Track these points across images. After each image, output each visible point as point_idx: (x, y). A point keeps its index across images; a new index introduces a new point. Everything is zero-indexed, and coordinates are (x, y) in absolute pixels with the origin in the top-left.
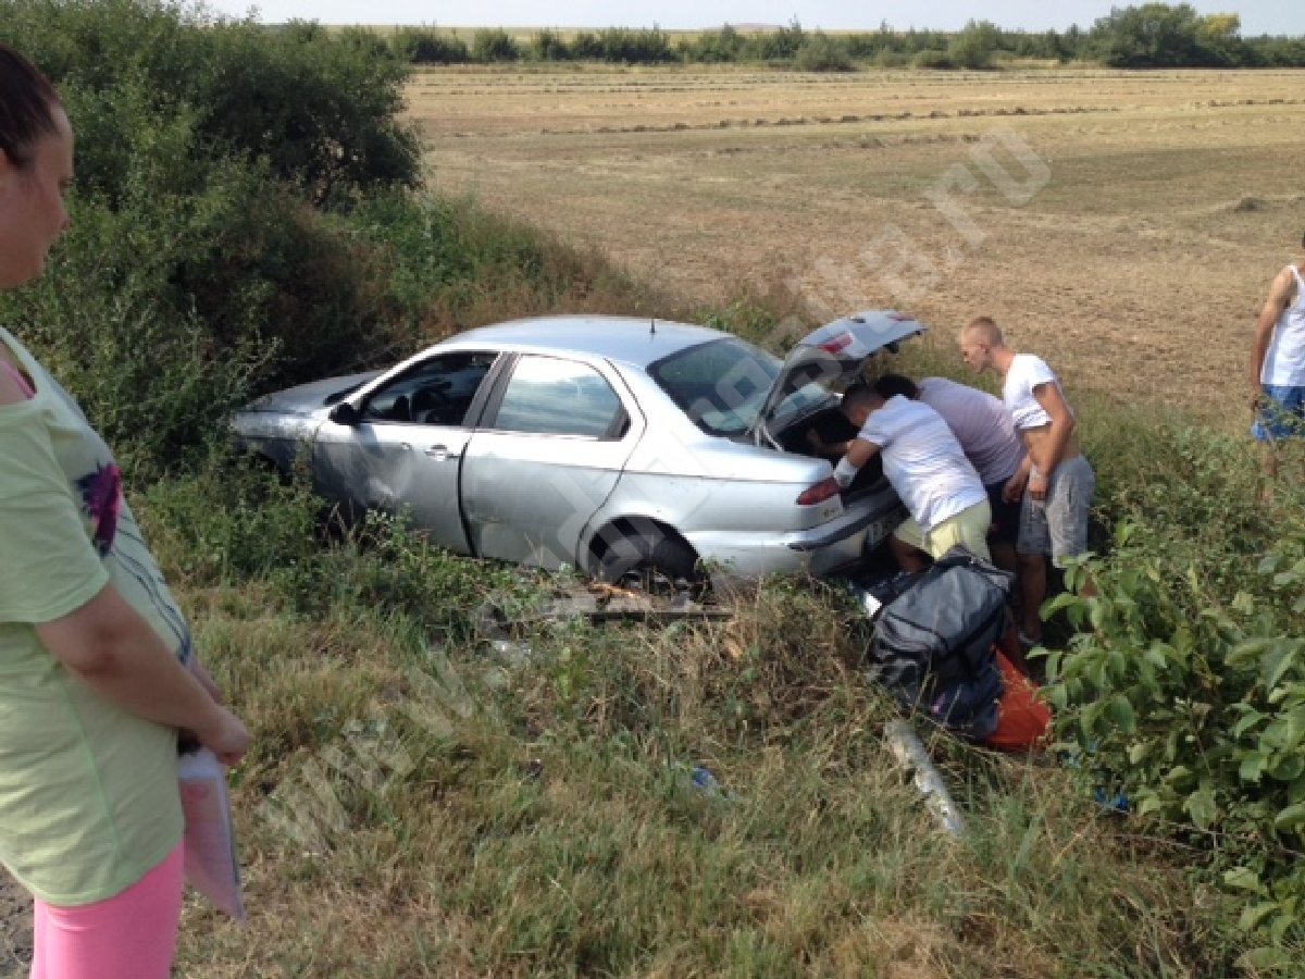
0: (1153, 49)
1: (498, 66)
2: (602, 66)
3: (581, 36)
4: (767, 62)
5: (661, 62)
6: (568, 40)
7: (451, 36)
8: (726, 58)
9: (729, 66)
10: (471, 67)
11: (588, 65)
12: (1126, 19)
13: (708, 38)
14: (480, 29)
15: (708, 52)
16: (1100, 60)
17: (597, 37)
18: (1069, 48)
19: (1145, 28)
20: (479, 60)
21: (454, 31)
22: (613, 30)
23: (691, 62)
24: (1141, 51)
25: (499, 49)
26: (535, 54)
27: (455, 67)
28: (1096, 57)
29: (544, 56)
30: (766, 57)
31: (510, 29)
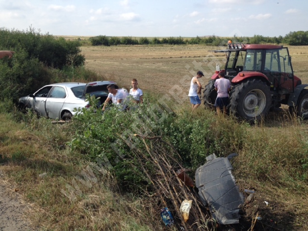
0: (300, 41)
1: (145, 45)
2: (168, 45)
3: (163, 39)
4: (206, 44)
5: (182, 44)
6: (161, 40)
7: (135, 39)
8: (197, 43)
9: (197, 45)
10: (138, 45)
11: (165, 45)
12: (293, 34)
13: (193, 39)
14: (141, 37)
15: (193, 42)
16: (287, 43)
17: (167, 39)
18: (280, 41)
19: (298, 36)
20: (140, 44)
21: (135, 38)
22: (171, 37)
23: (189, 44)
24: (297, 41)
25: (145, 42)
26: (153, 43)
27: (135, 45)
28: (286, 43)
29: (155, 43)
30: (206, 43)
31: (148, 37)
